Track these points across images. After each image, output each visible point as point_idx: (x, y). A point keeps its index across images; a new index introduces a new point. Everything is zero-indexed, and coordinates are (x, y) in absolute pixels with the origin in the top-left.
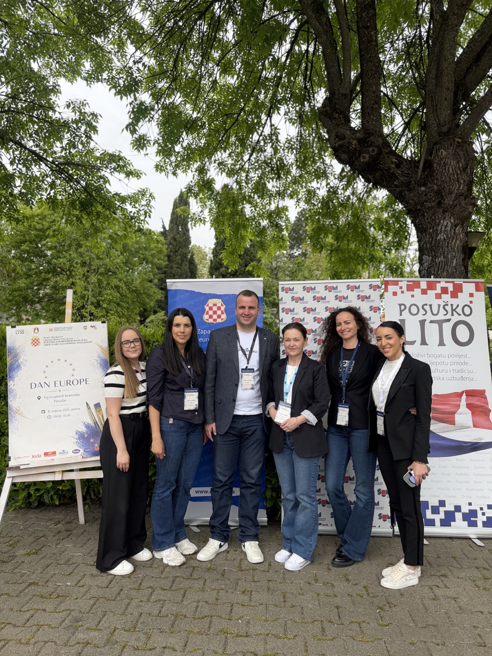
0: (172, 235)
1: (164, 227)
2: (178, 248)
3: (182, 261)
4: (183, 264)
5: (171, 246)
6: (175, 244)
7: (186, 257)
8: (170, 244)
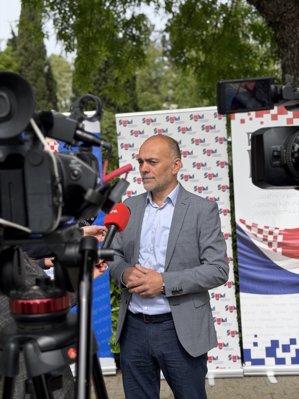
0: (22, 44)
1: (13, 33)
2: (30, 59)
3: (38, 76)
4: (39, 80)
5: (22, 58)
6: (26, 54)
7: (42, 71)
8: (21, 54)
